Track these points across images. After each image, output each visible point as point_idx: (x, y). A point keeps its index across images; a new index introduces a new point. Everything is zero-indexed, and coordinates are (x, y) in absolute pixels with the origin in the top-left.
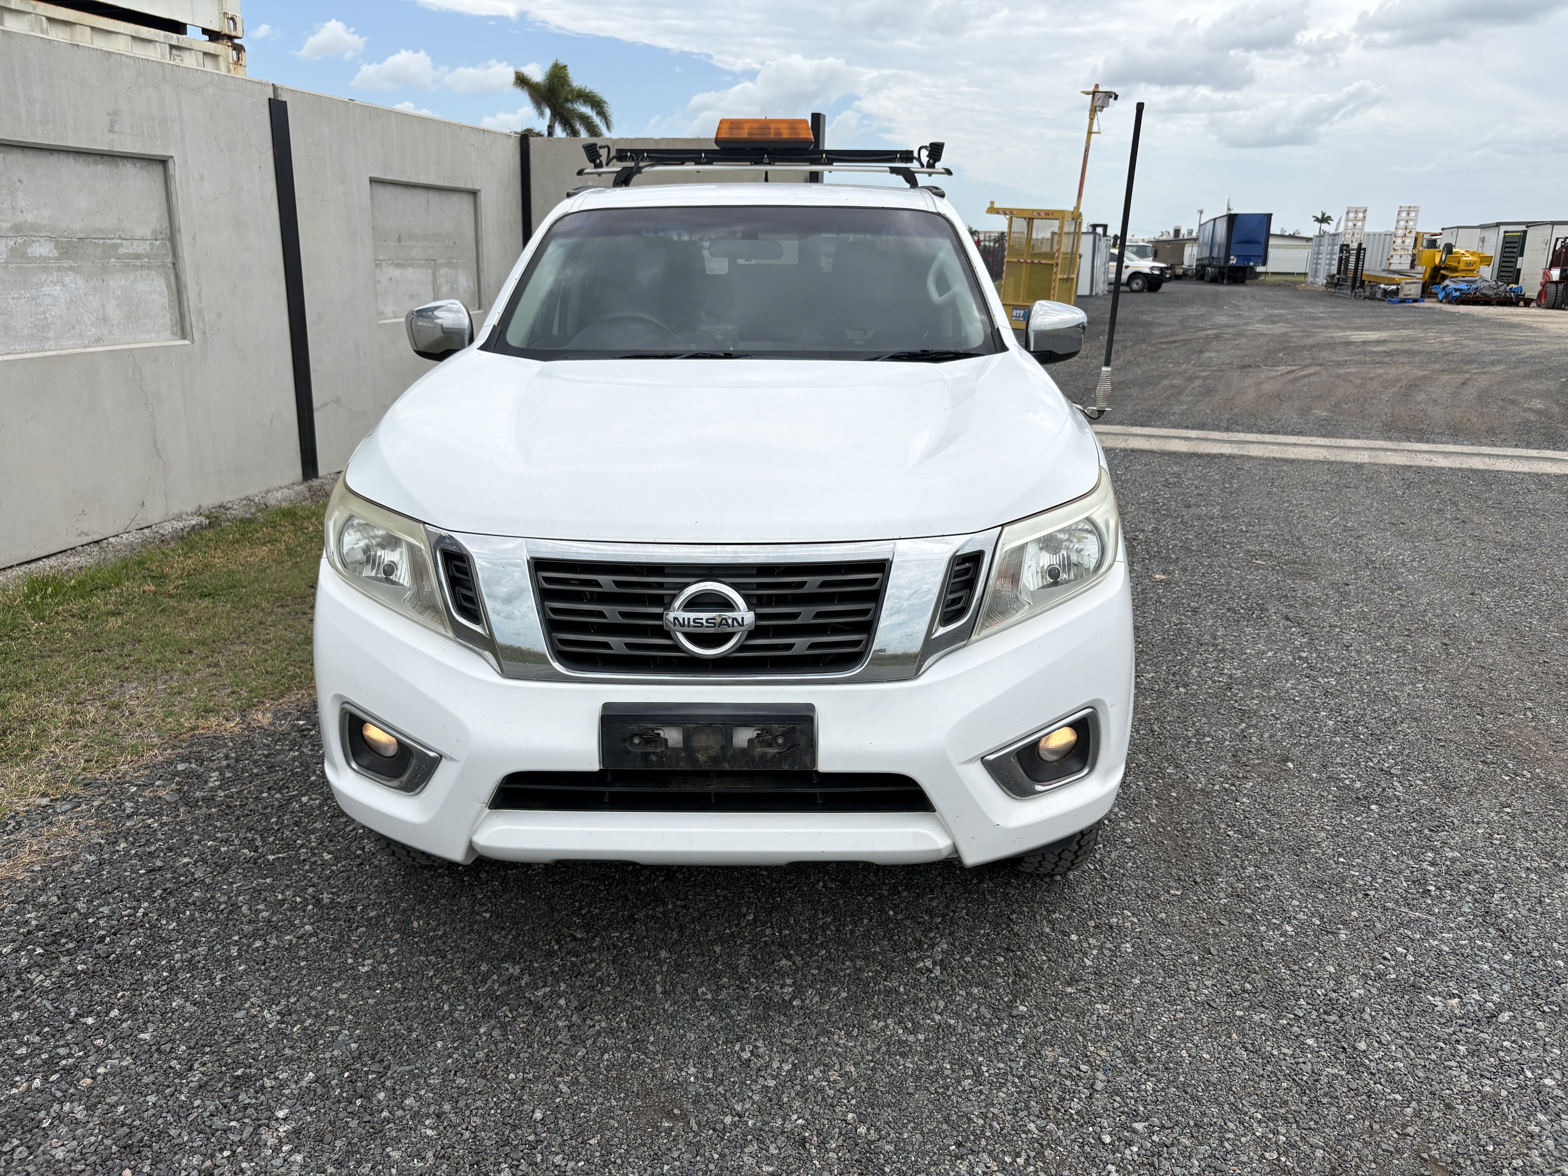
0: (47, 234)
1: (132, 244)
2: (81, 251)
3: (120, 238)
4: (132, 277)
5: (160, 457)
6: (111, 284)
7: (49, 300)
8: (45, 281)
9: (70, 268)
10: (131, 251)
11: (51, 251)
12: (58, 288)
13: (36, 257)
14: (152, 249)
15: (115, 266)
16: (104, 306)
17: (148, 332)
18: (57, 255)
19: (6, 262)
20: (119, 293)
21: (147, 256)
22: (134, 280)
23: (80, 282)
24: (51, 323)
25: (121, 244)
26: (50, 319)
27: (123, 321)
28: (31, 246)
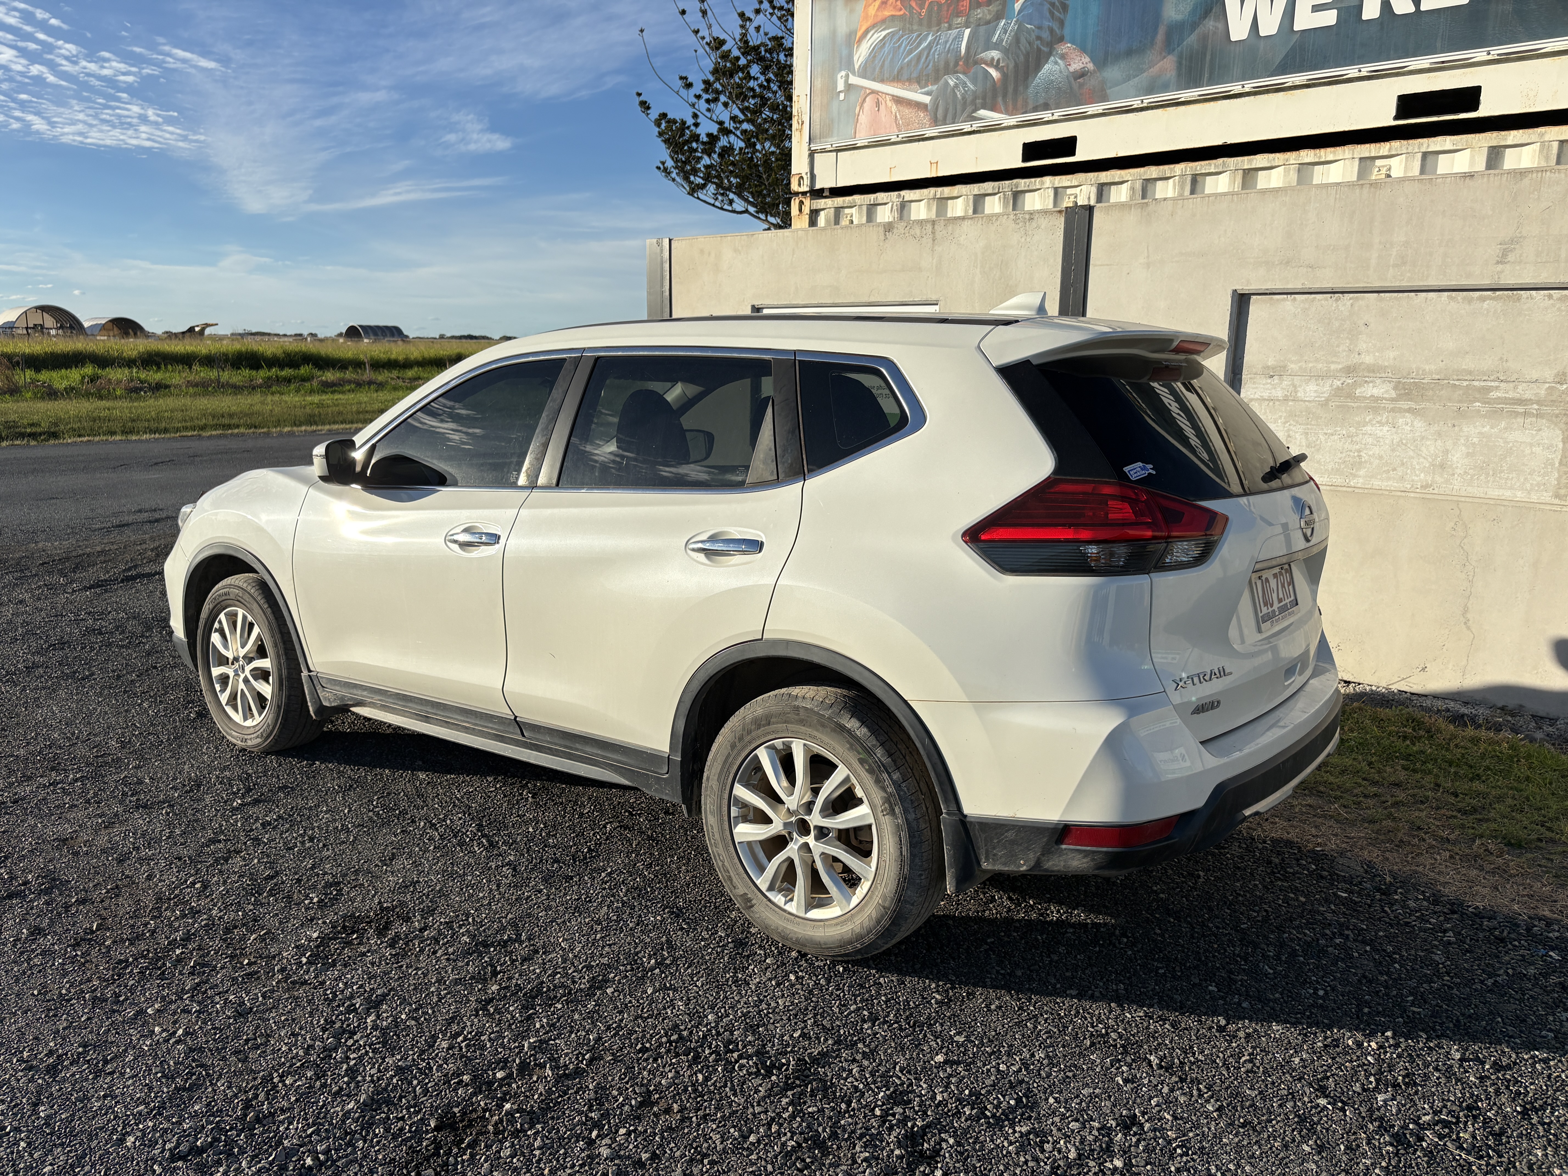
0: (1387, 375)
1: (1515, 388)
3: (1496, 380)
4: (1503, 424)
5: (1468, 628)
6: (1465, 429)
8: (1370, 421)
9: (1409, 410)
10: (1511, 395)
11: (1387, 391)
12: (1386, 428)
13: (1365, 398)
14: (1550, 394)
15: (1479, 411)
16: (1446, 452)
17: (1511, 488)
18: (1394, 396)
19: (1327, 400)
20: (1475, 440)
21: (1538, 402)
22: (1506, 428)
23: (1419, 424)
24: (1366, 462)
25: (1497, 387)
26: (1365, 457)
27: (1471, 472)
28: (1361, 386)
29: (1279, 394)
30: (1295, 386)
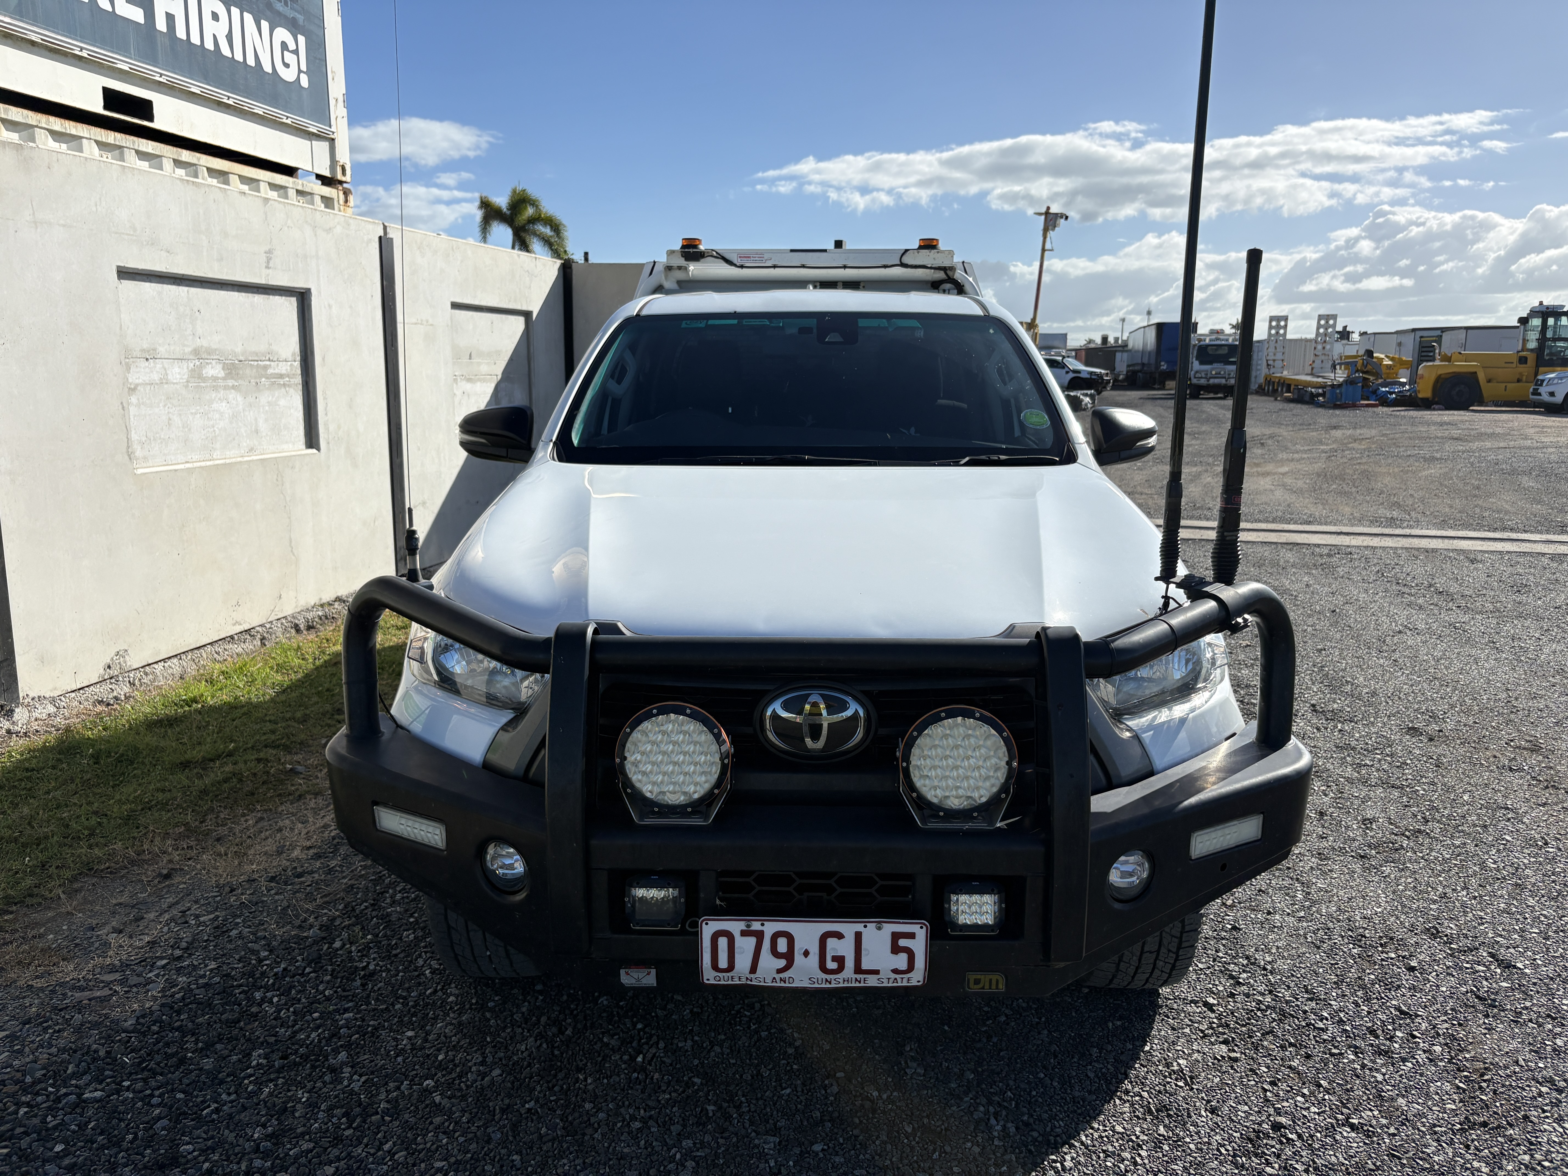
0: (217, 357)
1: (278, 365)
2: (241, 372)
3: (269, 360)
4: (276, 395)
5: (294, 555)
6: (262, 400)
7: (217, 416)
8: (215, 398)
9: (233, 387)
10: (277, 371)
11: (219, 372)
12: (224, 404)
13: (209, 377)
14: (291, 369)
15: (265, 385)
16: (256, 419)
17: (287, 442)
18: (223, 375)
19: (187, 382)
20: (267, 408)
21: (288, 376)
22: (278, 397)
23: (240, 399)
24: (218, 435)
25: (270, 366)
26: (217, 432)
27: (269, 433)
28: (205, 367)
29: (156, 377)
30: (165, 369)
